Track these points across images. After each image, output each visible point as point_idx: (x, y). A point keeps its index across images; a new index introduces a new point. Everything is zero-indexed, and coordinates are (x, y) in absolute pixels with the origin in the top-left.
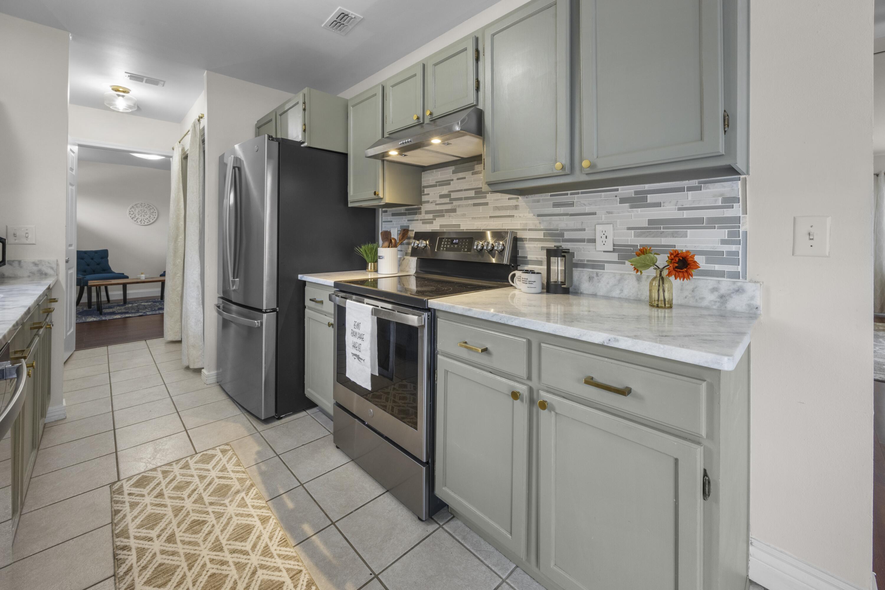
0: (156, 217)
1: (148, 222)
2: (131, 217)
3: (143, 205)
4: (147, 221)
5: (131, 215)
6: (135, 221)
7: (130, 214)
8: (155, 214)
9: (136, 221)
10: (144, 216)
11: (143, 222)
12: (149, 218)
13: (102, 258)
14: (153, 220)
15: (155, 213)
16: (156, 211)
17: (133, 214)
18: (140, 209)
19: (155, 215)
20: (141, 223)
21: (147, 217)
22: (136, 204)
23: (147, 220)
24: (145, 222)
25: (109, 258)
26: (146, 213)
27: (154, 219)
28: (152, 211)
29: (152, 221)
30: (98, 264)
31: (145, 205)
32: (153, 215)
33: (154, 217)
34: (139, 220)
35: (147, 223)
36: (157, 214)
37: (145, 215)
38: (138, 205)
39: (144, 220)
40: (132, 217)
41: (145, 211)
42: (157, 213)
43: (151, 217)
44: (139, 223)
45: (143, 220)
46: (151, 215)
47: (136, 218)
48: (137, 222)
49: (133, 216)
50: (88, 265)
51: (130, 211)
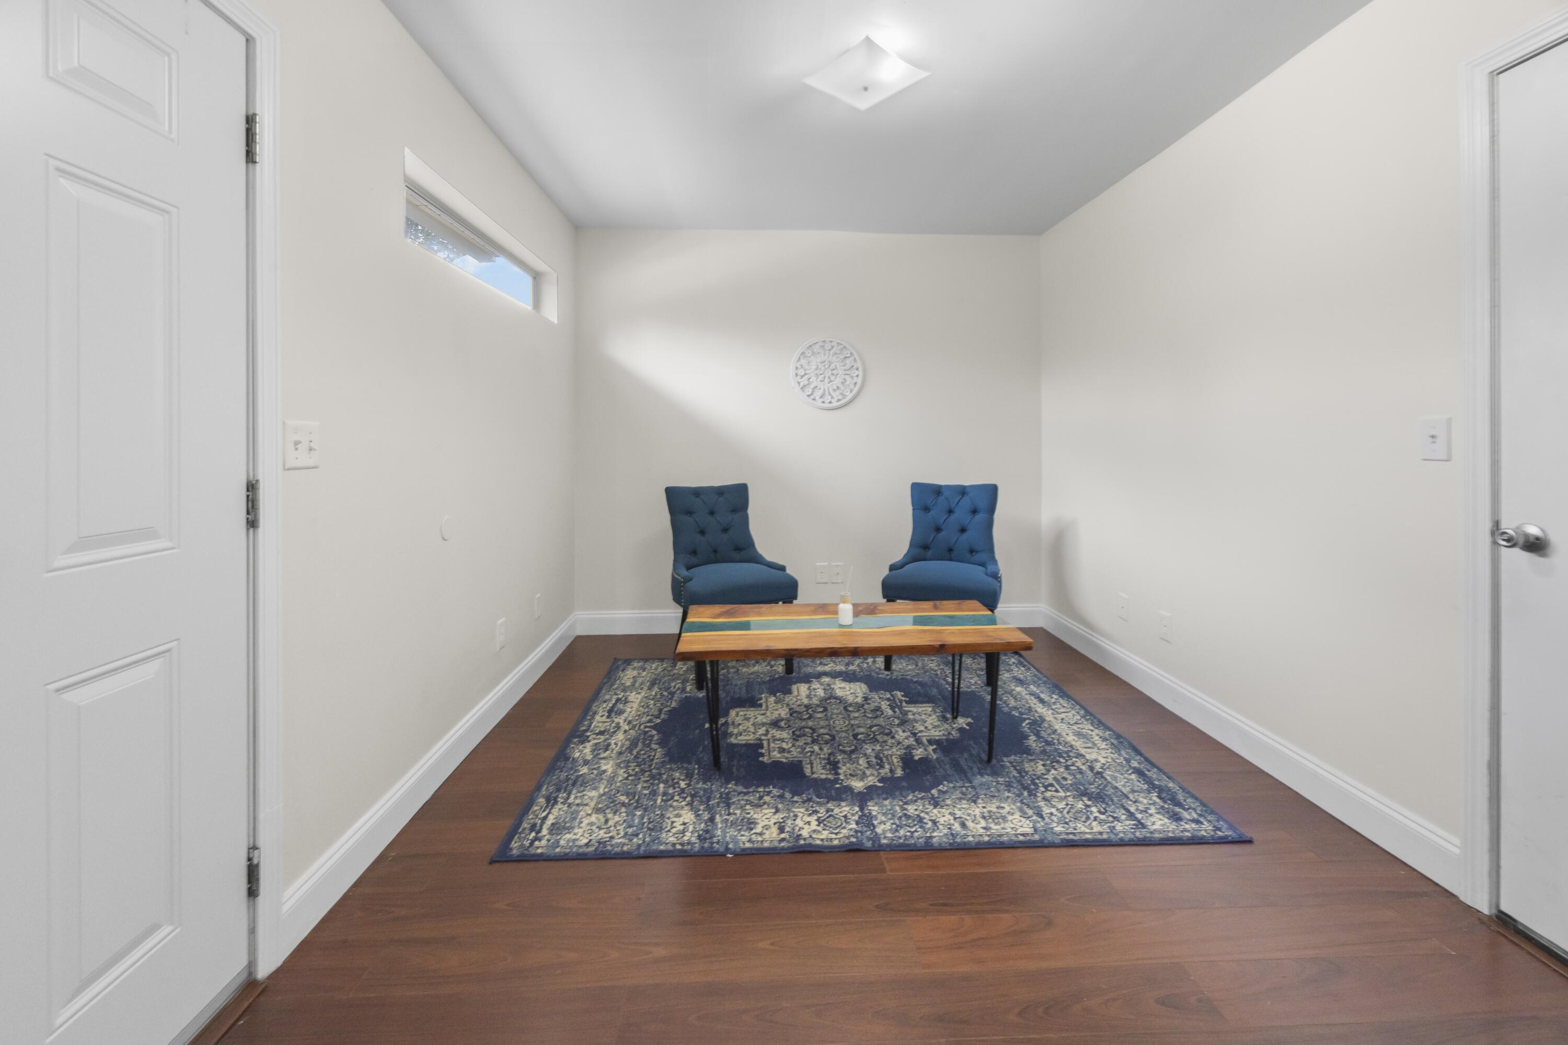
0: (859, 381)
1: (840, 397)
2: (799, 383)
3: (828, 346)
4: (836, 395)
5: (798, 379)
6: (809, 396)
7: (797, 375)
8: (857, 373)
9: (812, 397)
10: (831, 381)
11: (827, 398)
12: (840, 386)
13: (734, 511)
14: (851, 391)
15: (857, 369)
16: (859, 364)
17: (805, 374)
18: (819, 360)
19: (857, 376)
20: (823, 402)
21: (837, 382)
22: (810, 346)
23: (838, 392)
24: (832, 397)
25: (750, 511)
26: (835, 372)
27: (855, 390)
28: (849, 362)
29: (850, 396)
30: (725, 530)
31: (833, 347)
32: (852, 377)
33: (855, 384)
34: (818, 394)
35: (839, 400)
36: (860, 373)
37: (833, 378)
38: (816, 348)
39: (830, 394)
40: (802, 384)
41: (832, 366)
42: (860, 369)
43: (848, 383)
44: (819, 403)
45: (827, 393)
46: (846, 377)
47: (812, 386)
48: (814, 399)
49: (804, 381)
50: (703, 532)
51: (797, 368)
